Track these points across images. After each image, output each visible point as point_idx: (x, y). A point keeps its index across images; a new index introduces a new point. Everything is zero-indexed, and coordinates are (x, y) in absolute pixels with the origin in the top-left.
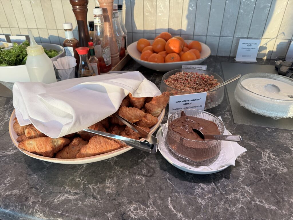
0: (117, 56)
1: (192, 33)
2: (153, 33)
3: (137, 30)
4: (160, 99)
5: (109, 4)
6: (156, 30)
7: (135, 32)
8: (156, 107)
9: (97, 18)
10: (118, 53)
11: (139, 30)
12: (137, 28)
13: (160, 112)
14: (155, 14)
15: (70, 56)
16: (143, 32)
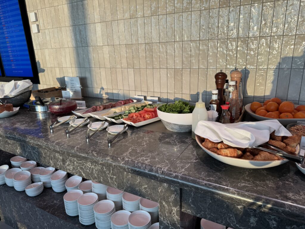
0: (238, 113)
1: (298, 99)
2: (262, 98)
3: (248, 96)
4: (295, 138)
5: (239, 78)
6: (264, 96)
7: (246, 97)
8: (293, 142)
9: (232, 87)
10: (239, 111)
11: (249, 96)
12: (248, 94)
13: (295, 146)
14: (265, 85)
15: (213, 111)
16: (253, 97)
